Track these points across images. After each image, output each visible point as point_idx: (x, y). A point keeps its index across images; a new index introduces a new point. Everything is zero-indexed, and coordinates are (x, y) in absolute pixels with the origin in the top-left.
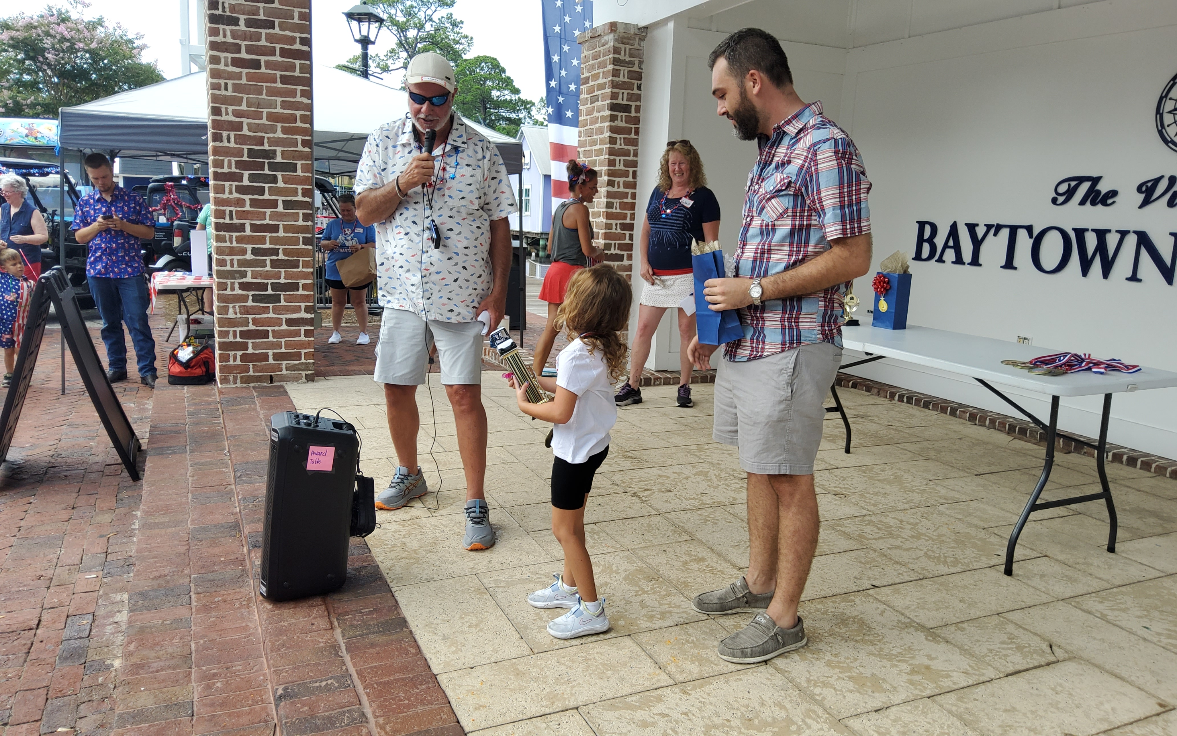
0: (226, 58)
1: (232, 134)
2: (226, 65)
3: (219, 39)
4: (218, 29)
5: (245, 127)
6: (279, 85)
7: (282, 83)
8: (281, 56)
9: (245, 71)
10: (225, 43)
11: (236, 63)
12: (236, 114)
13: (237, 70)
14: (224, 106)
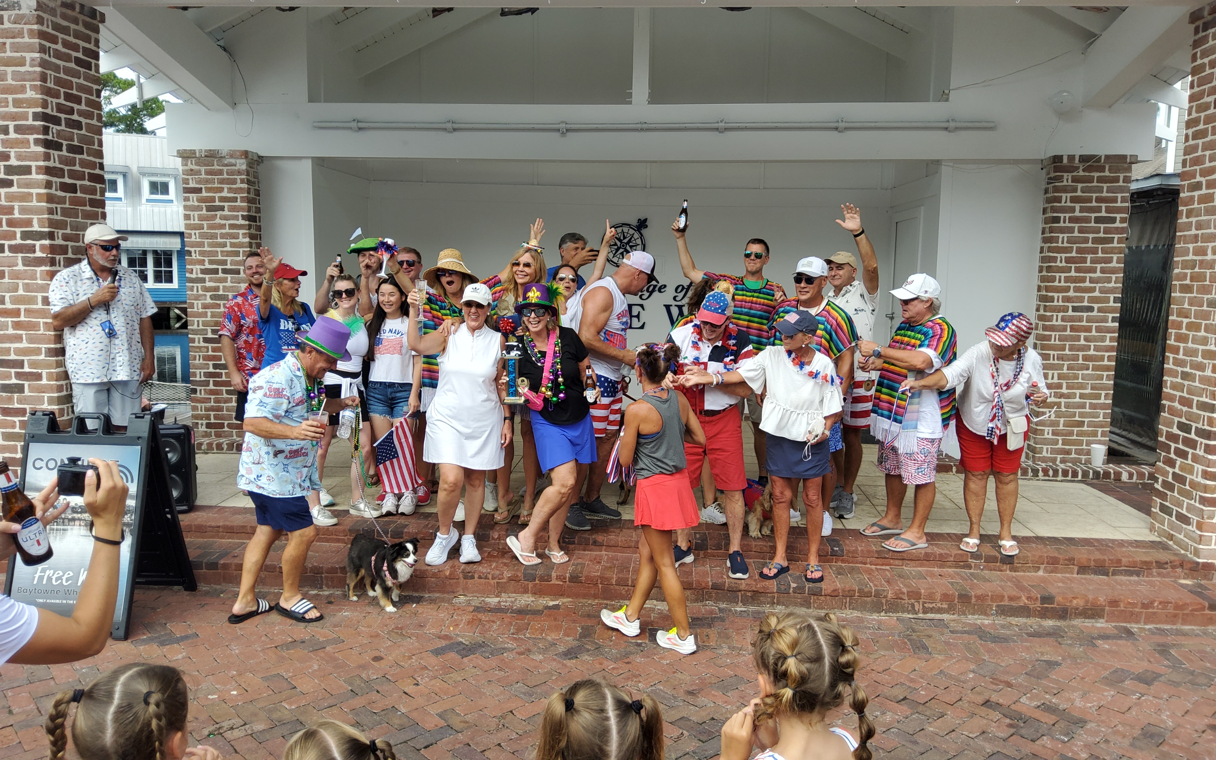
0: (56, 182)
1: (62, 257)
2: (56, 190)
3: (51, 164)
4: (49, 153)
5: (70, 250)
6: (88, 208)
7: (91, 206)
8: (89, 180)
9: (68, 195)
10: (55, 167)
11: (64, 187)
12: (66, 238)
13: (63, 194)
14: (56, 231)
